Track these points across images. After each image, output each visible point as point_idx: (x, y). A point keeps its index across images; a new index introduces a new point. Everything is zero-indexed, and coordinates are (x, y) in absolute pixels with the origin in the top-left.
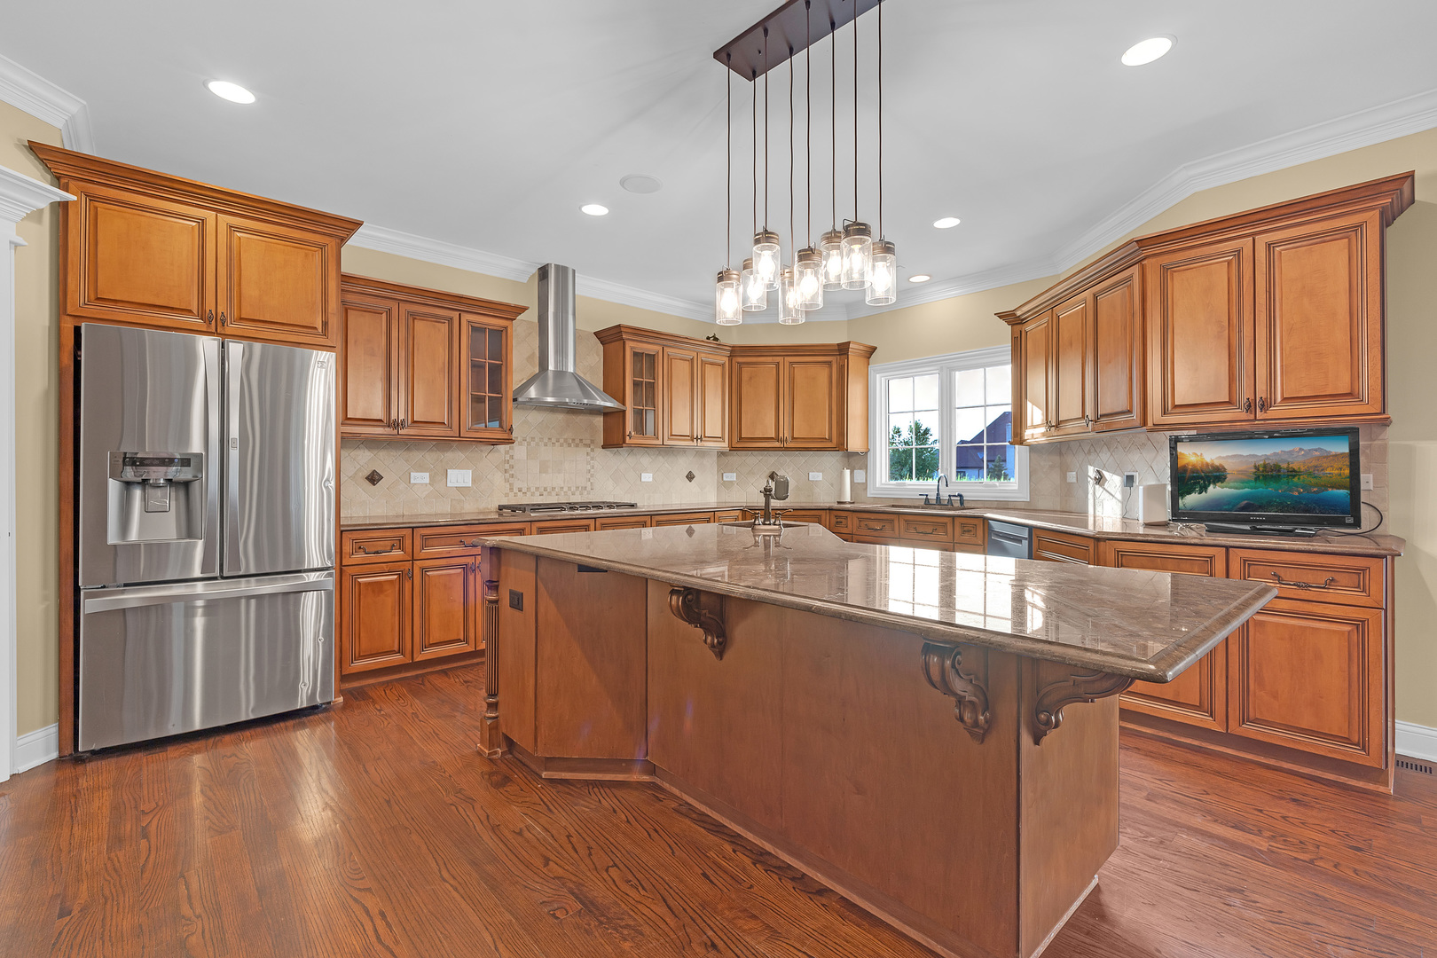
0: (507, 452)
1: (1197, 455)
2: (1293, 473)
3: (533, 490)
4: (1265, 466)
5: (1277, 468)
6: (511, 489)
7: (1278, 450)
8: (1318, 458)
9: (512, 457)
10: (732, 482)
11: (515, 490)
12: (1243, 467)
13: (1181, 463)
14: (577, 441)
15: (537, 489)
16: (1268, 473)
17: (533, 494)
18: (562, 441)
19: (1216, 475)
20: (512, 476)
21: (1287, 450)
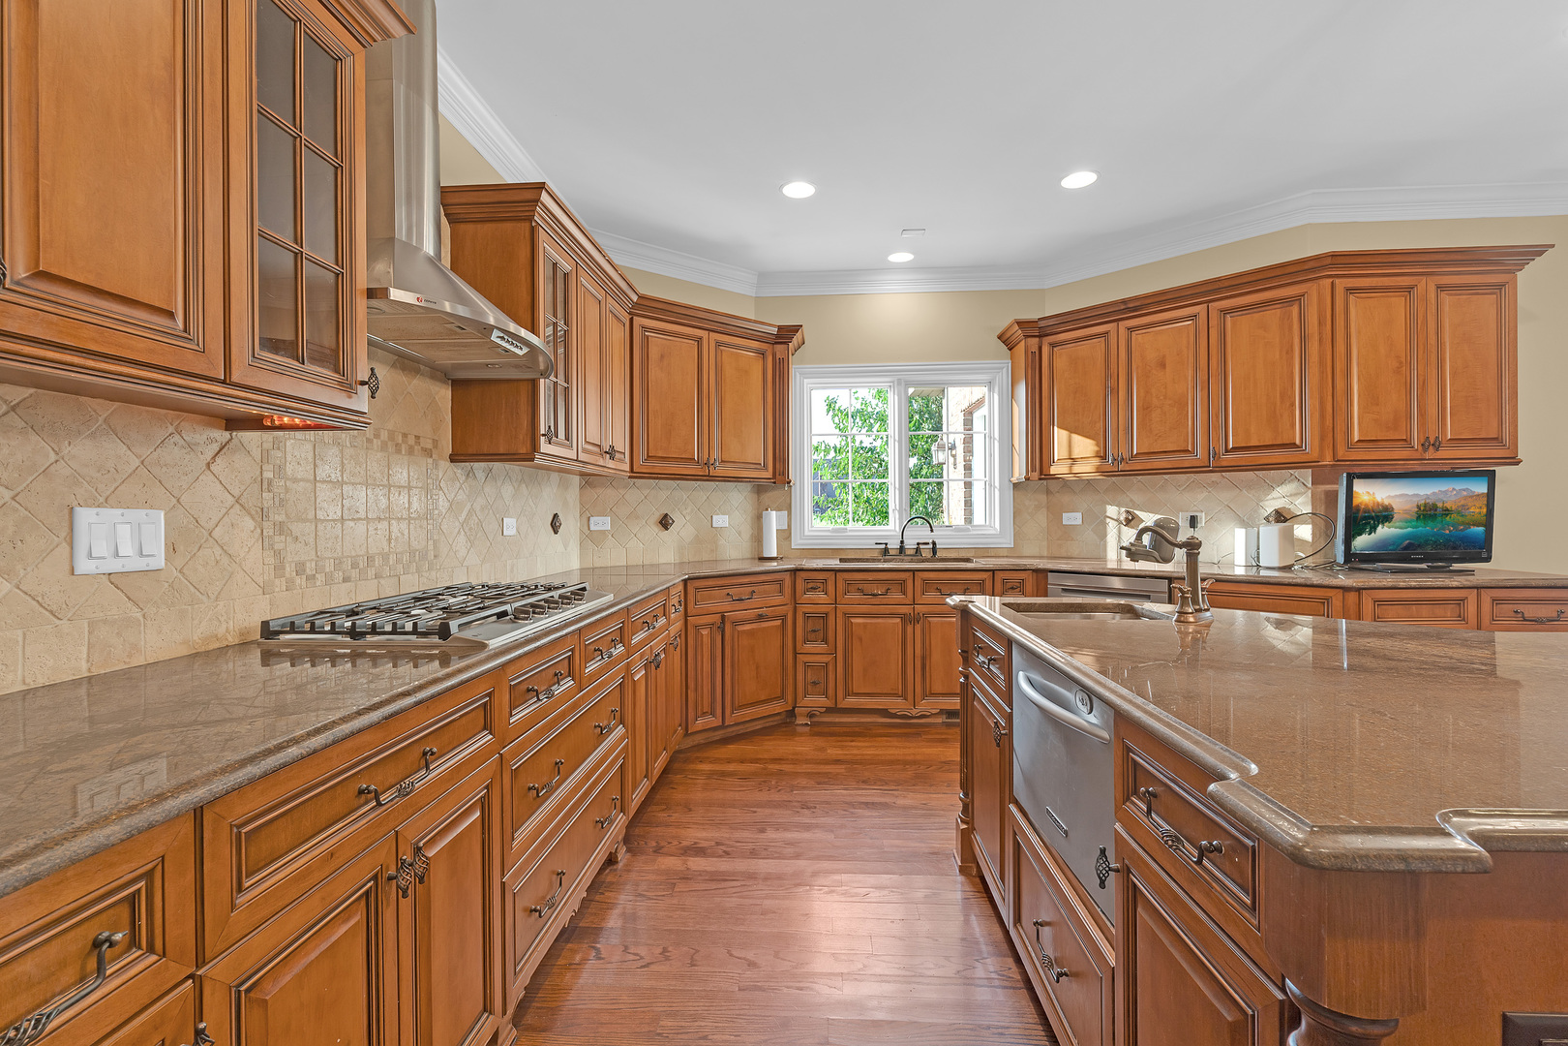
0: (265, 458)
1: (1369, 493)
2: (1447, 512)
3: (329, 567)
4: (1425, 505)
5: (1434, 507)
6: (279, 568)
7: (1436, 490)
8: (1465, 498)
9: (280, 470)
10: (603, 532)
11: (290, 570)
12: (1407, 507)
13: (1356, 502)
14: (411, 441)
15: (338, 563)
16: (1428, 512)
17: (329, 580)
18: (384, 435)
19: (1384, 515)
20: (281, 528)
21: (1443, 489)
